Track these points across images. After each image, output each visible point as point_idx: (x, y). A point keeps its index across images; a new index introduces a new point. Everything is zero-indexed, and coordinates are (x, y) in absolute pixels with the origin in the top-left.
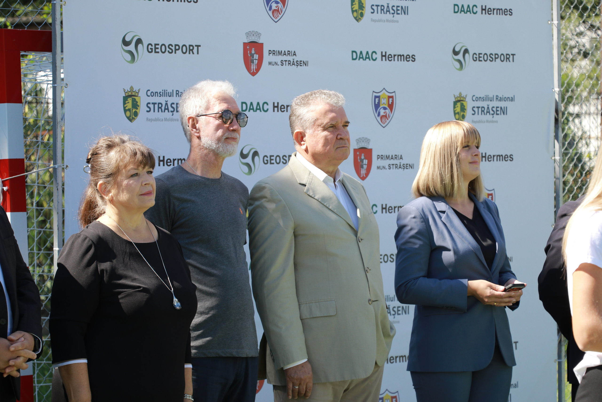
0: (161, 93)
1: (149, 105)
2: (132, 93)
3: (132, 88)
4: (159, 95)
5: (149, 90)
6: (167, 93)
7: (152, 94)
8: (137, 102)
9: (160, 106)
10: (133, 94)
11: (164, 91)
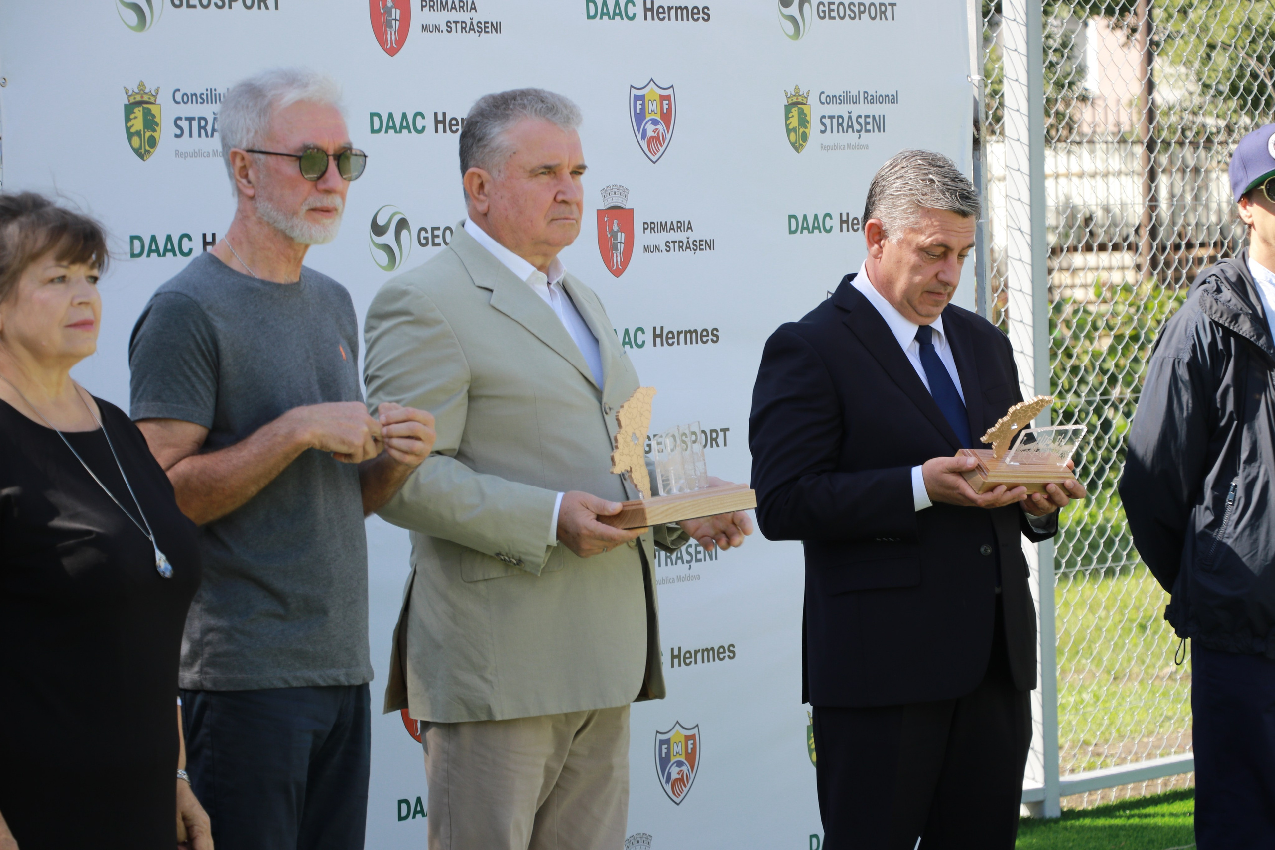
0: (204, 97)
1: (179, 122)
2: (142, 97)
3: (142, 85)
4: (199, 100)
5: (179, 90)
6: (215, 94)
7: (185, 98)
8: (154, 116)
9: (203, 123)
10: (146, 98)
11: (209, 92)
